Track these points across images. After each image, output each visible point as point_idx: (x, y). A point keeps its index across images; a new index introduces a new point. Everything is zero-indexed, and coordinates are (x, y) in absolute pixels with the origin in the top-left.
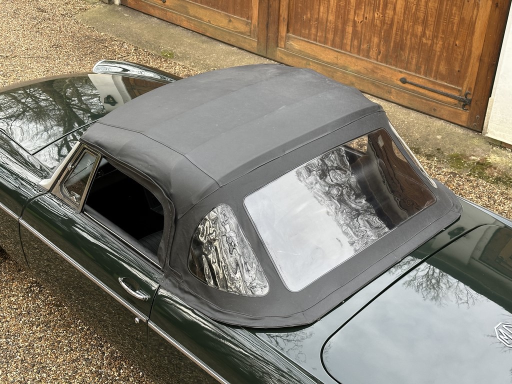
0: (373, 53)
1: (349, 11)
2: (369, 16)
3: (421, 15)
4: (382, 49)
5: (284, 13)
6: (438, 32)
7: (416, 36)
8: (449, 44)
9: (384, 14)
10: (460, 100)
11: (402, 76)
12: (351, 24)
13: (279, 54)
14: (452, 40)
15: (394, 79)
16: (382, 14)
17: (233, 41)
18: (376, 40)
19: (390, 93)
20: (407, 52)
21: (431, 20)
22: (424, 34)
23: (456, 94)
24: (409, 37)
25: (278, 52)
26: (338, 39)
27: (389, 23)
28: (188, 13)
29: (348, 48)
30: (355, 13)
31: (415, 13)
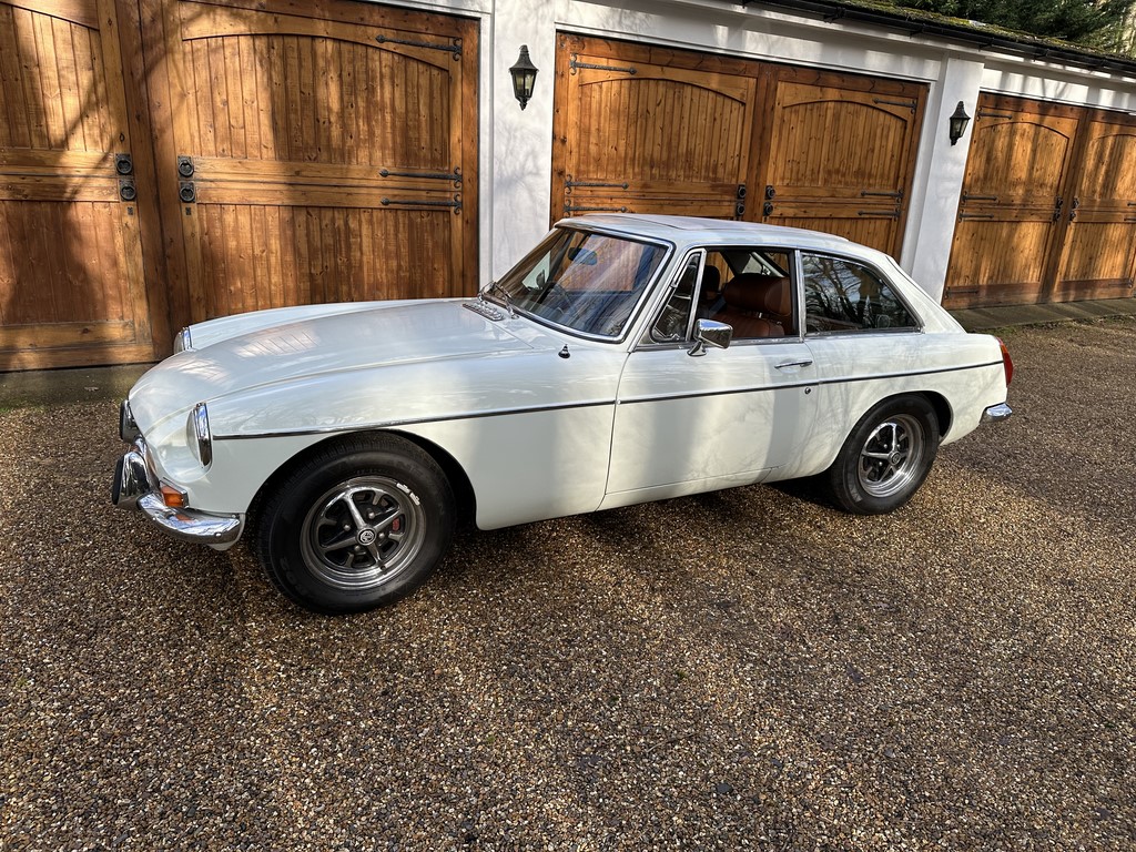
2: (330, 263)
3: (392, 248)
6: (415, 262)
7: (392, 272)
9: (348, 257)
14: (430, 265)
20: (385, 290)
21: (405, 251)
22: (399, 266)
27: (357, 265)
30: (310, 265)
31: (386, 248)
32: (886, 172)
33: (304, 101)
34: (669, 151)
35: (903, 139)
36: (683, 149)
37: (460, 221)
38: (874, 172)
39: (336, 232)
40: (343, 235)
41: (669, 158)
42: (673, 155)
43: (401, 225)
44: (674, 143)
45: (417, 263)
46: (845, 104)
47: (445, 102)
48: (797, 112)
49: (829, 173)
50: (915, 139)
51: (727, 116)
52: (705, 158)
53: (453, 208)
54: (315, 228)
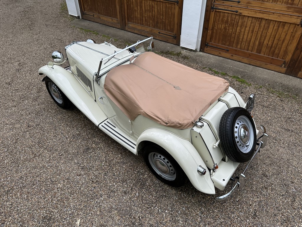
0: (151, 25)
1: (143, 14)
2: (148, 14)
3: (161, 13)
4: (153, 24)
5: (126, 16)
7: (161, 19)
9: (152, 13)
10: (174, 37)
11: (159, 31)
12: (144, 17)
13: (127, 29)
14: (170, 19)
15: (157, 33)
17: (114, 26)
18: (151, 21)
19: (156, 37)
20: (159, 24)
21: (164, 14)
22: (163, 18)
23: (172, 35)
24: (159, 20)
25: (126, 28)
26: (141, 22)
28: (100, 19)
29: (144, 25)
30: (145, 14)
31: (160, 12)
37: (178, 7)
39: (150, 6)
43: (164, 6)
45: (167, 18)
53: (176, 3)
54: (146, 5)
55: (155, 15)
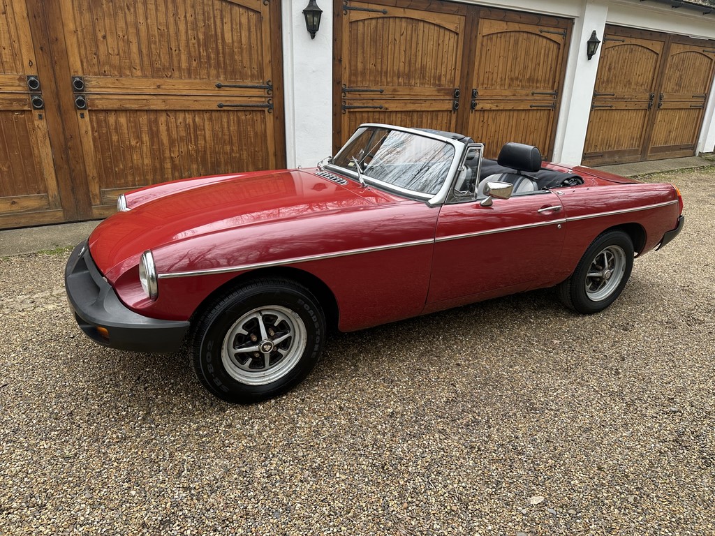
1: (164, 152)
2: (184, 149)
3: (227, 137)
5: (92, 171)
6: (242, 146)
7: (227, 153)
8: (251, 152)
9: (196, 144)
12: (168, 161)
13: (96, 212)
14: (253, 148)
16: (195, 145)
18: (195, 166)
20: (223, 167)
21: (235, 139)
22: (232, 150)
24: (221, 156)
25: (94, 211)
26: (158, 177)
27: (203, 150)
30: (170, 151)
31: (222, 138)
32: (547, 79)
33: (161, 35)
34: (410, 67)
35: (558, 57)
36: (418, 65)
37: (272, 117)
38: (540, 78)
39: (187, 126)
40: (192, 130)
41: (409, 71)
42: (413, 69)
43: (232, 121)
44: (413, 61)
45: (244, 148)
46: (522, 34)
47: (259, 34)
48: (491, 39)
49: (512, 79)
50: (565, 56)
51: (446, 42)
52: (433, 71)
53: (266, 109)
54: (173, 125)
55: (205, 147)
